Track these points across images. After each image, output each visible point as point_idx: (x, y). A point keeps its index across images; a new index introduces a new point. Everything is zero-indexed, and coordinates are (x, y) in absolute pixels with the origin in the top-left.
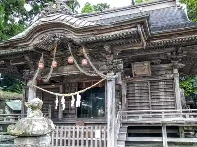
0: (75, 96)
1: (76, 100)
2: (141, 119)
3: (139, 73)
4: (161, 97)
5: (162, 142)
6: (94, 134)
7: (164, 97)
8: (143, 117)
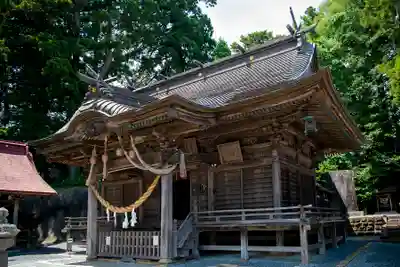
0: (129, 214)
1: (130, 219)
2: (218, 221)
3: (229, 158)
4: (257, 191)
5: (239, 252)
6: (152, 240)
7: (261, 190)
8: (221, 219)
